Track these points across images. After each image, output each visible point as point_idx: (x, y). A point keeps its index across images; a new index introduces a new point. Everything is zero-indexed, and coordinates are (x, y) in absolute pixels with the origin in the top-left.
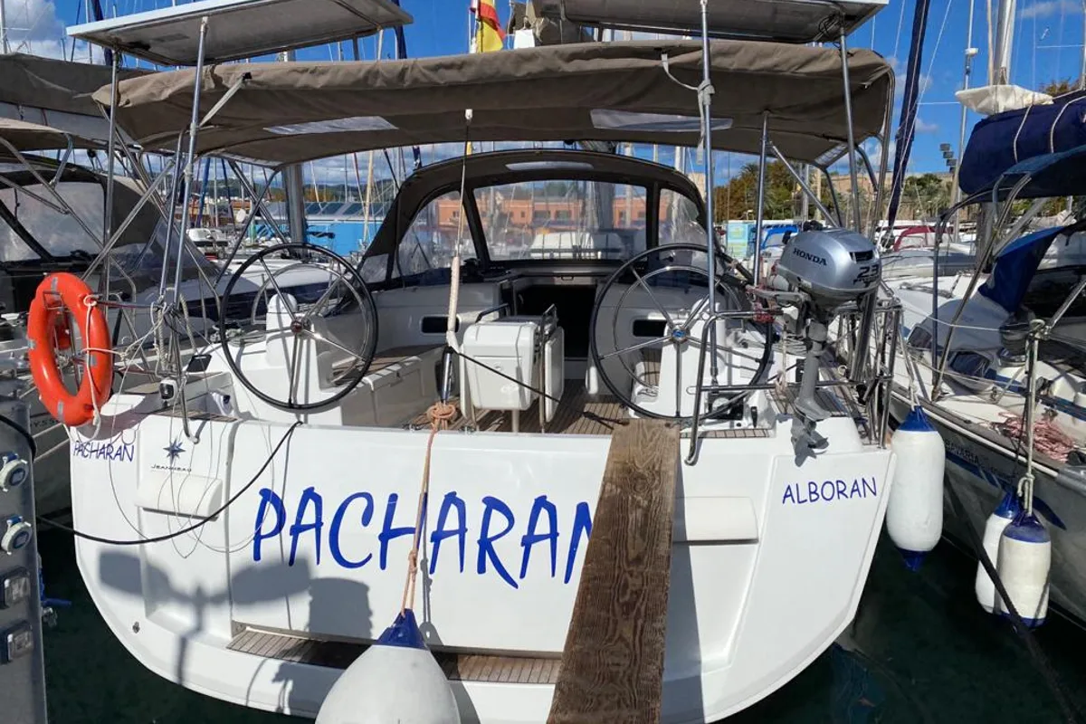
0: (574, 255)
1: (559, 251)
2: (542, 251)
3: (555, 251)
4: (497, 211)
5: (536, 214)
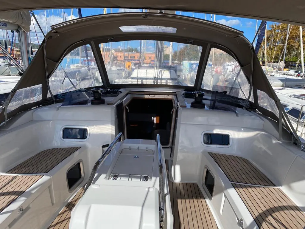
0: (154, 82)
1: (146, 79)
2: (137, 79)
3: (144, 79)
4: (113, 56)
5: (125, 57)
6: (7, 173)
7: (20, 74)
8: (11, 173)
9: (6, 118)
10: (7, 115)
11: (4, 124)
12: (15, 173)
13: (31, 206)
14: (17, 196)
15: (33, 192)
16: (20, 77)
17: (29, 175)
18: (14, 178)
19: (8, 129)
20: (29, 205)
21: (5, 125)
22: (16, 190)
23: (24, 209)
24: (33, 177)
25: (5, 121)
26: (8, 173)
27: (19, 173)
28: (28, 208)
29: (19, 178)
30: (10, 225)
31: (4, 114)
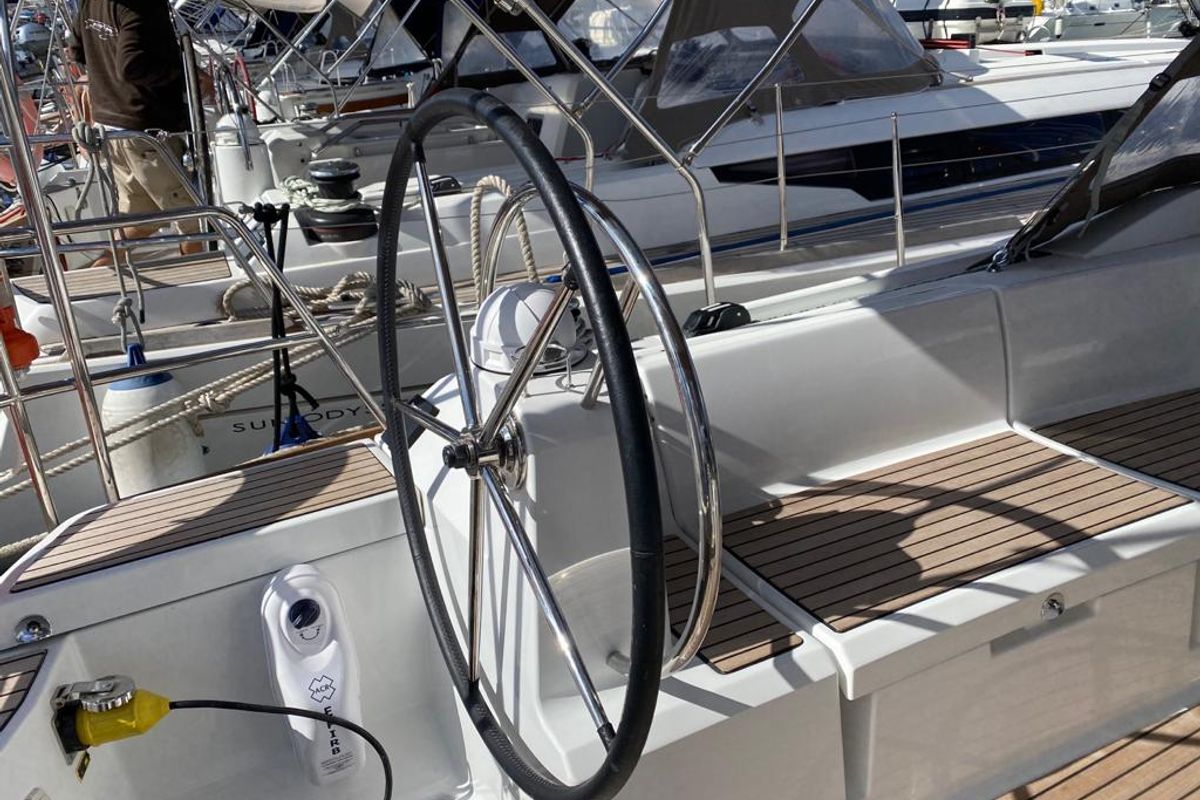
6: (1036, 430)
7: (1186, 30)
8: (1050, 438)
9: (1095, 206)
10: (1102, 192)
11: (1078, 231)
12: (1067, 444)
13: (1097, 606)
14: (1053, 544)
15: (1127, 553)
16: (1186, 42)
17: (1124, 476)
18: (1059, 462)
19: (1086, 256)
20: (1091, 602)
21: (1080, 236)
22: (1059, 515)
23: (1067, 606)
24: (1139, 487)
25: (1083, 218)
26: (1041, 434)
27: (1083, 451)
28: (1083, 611)
29: (1077, 468)
30: (999, 646)
31: (1091, 187)
